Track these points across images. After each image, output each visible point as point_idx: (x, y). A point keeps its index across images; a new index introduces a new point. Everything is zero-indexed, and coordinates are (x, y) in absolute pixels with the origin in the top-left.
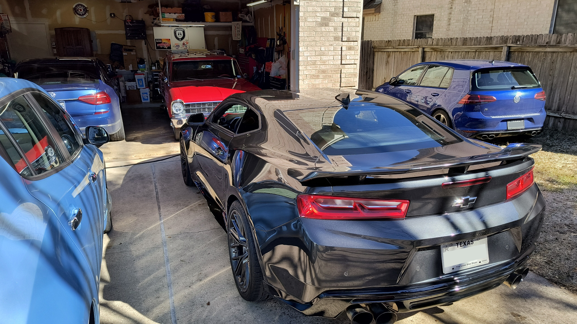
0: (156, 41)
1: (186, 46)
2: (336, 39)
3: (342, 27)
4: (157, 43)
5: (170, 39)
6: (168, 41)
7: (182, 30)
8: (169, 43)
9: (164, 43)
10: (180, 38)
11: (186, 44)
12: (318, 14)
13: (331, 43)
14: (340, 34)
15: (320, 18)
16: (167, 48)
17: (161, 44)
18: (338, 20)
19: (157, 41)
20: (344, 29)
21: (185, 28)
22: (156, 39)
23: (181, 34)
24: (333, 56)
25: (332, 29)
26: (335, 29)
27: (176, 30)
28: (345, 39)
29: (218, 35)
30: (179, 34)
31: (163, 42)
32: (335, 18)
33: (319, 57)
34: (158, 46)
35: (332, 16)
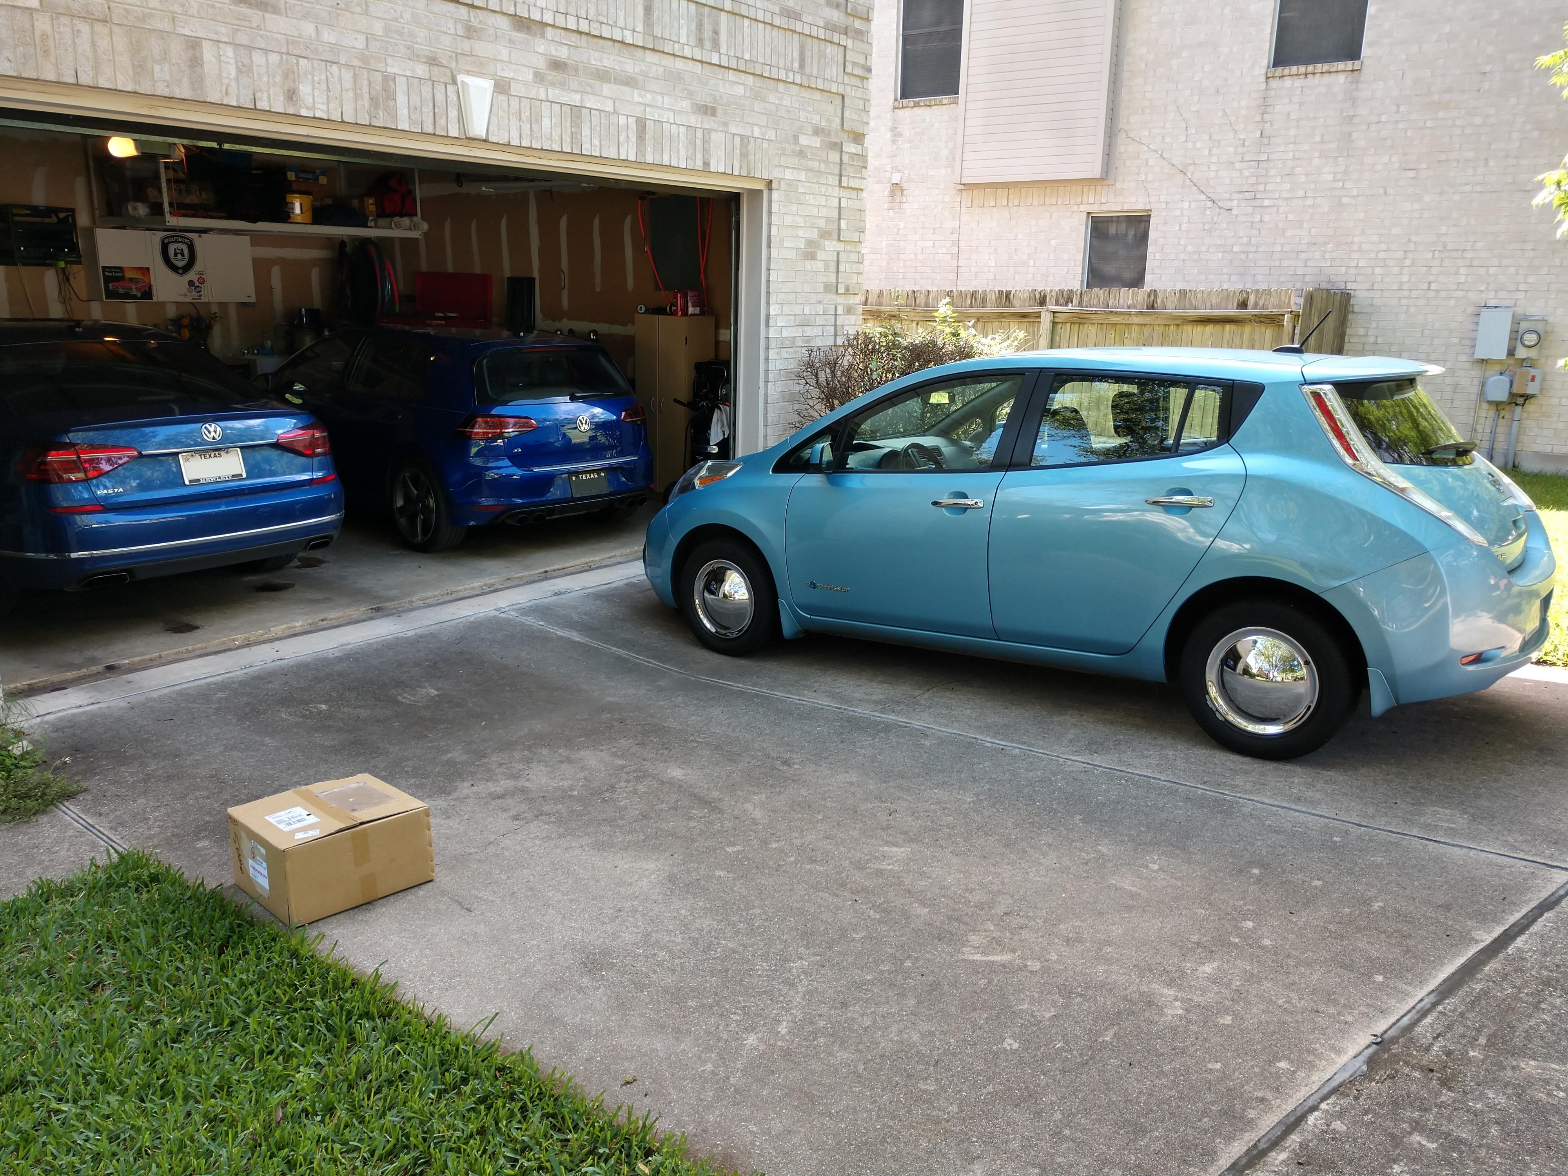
0: (104, 274)
1: (198, 289)
2: (827, 288)
3: (838, 262)
4: (107, 280)
5: (148, 269)
6: (143, 274)
7: (186, 240)
8: (146, 280)
9: (131, 280)
10: (180, 264)
11: (197, 284)
12: (801, 233)
13: (820, 297)
14: (833, 279)
15: (803, 240)
16: (139, 295)
17: (122, 283)
18: (831, 245)
19: (107, 274)
20: (842, 268)
21: (194, 236)
22: (104, 268)
23: (183, 255)
24: (821, 328)
25: (820, 266)
26: (827, 267)
27: (166, 241)
28: (841, 290)
29: (281, 261)
30: (176, 254)
31: (129, 275)
32: (827, 243)
33: (800, 329)
34: (111, 288)
35: (821, 237)
